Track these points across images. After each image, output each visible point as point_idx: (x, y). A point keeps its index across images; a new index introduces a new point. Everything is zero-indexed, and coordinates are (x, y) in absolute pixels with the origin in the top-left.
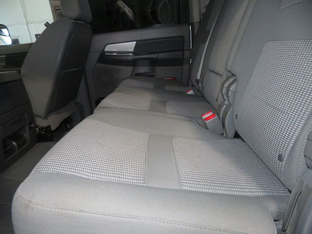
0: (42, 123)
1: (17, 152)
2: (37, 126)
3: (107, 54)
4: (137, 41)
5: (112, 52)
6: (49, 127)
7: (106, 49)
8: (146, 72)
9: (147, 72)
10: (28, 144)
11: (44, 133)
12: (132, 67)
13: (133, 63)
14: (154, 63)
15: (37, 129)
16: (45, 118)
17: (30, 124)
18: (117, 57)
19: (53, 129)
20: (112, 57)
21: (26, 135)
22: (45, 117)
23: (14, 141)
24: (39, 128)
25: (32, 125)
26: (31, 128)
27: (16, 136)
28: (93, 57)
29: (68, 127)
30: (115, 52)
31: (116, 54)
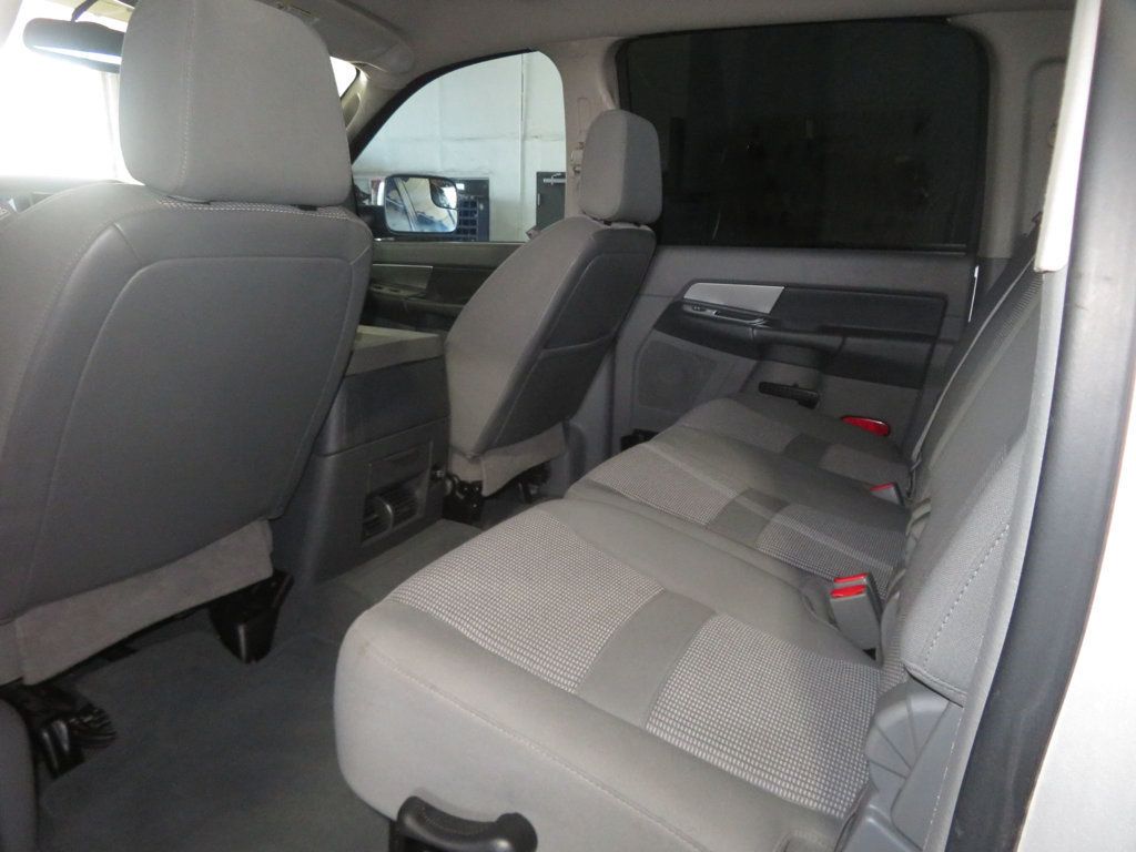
0: (464, 471)
1: (390, 529)
2: (450, 476)
3: (689, 309)
4: (787, 286)
5: (704, 306)
6: (479, 484)
7: (689, 296)
8: (795, 386)
9: (800, 385)
10: (418, 515)
11: (462, 497)
12: (753, 363)
13: (760, 350)
14: (826, 361)
15: (449, 484)
16: (475, 459)
17: (435, 468)
18: (713, 324)
19: (486, 492)
20: (701, 321)
21: (420, 493)
22: (474, 457)
23: (390, 502)
24: (454, 482)
25: (439, 473)
26: (434, 478)
27: (397, 493)
28: (648, 310)
29: (533, 492)
30: (712, 307)
31: (712, 313)
